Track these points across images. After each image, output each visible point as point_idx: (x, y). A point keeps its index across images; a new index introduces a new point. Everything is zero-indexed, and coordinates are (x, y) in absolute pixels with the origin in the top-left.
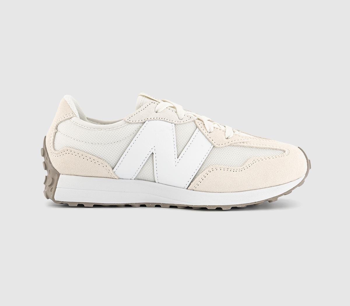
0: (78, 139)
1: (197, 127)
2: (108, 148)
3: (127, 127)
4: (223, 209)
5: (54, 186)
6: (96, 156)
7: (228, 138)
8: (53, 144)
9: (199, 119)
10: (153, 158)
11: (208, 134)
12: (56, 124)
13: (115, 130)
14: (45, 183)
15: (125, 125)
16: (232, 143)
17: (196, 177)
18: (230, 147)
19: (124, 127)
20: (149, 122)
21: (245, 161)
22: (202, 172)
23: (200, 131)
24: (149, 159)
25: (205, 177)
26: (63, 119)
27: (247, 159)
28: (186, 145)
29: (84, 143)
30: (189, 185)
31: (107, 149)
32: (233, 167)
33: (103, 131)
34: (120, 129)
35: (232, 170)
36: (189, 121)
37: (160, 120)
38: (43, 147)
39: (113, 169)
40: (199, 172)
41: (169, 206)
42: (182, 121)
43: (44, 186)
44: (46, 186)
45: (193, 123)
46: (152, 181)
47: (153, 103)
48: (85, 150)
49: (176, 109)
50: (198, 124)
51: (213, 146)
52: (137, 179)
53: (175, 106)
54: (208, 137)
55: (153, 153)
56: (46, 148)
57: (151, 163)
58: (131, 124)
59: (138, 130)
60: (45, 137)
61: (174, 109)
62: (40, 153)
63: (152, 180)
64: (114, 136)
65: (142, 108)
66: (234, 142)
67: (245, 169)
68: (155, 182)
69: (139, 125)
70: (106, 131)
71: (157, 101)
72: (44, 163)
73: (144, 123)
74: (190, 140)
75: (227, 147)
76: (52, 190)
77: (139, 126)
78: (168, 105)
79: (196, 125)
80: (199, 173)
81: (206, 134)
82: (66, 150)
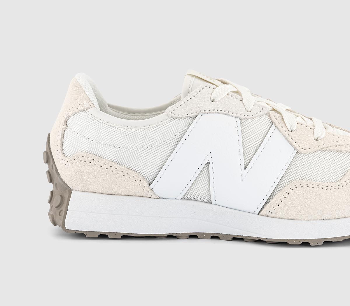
0: (98, 140)
1: (273, 123)
2: (143, 154)
3: (171, 123)
4: (312, 244)
5: (63, 208)
6: (125, 166)
7: (319, 139)
8: (61, 146)
9: (274, 110)
10: (208, 170)
11: (290, 133)
12: (66, 117)
13: (152, 128)
14: (50, 202)
15: (168, 120)
16: (324, 146)
17: (271, 197)
18: (322, 152)
19: (166, 123)
20: (203, 115)
21: (343, 174)
22: (281, 189)
23: (277, 128)
24: (203, 172)
25: (285, 198)
26: (76, 110)
27: (346, 170)
28: (257, 150)
29: (107, 147)
30: (262, 209)
31: (141, 155)
32: (326, 183)
33: (135, 130)
34: (160, 126)
35: (325, 188)
36: (262, 113)
37: (219, 113)
38: (45, 150)
39: (150, 185)
40: (275, 189)
41: (231, 238)
42: (250, 114)
43: (49, 205)
44: (52, 206)
45: (267, 116)
46: (207, 203)
47: (208, 87)
48: (108, 157)
49: (241, 95)
50: (274, 119)
51: (296, 151)
52: (184, 198)
53: (240, 90)
54: (289, 138)
55: (208, 163)
56: (50, 151)
57: (206, 176)
58: (176, 120)
59: (186, 128)
60: (49, 135)
61: (239, 96)
62: (41, 158)
63: (206, 200)
64: (152, 137)
65: (191, 95)
66: (326, 145)
67: (344, 186)
68: (212, 204)
69: (187, 120)
70: (139, 130)
71: (213, 84)
72: (49, 172)
73: (195, 117)
74: (262, 142)
75: (316, 152)
76: (61, 213)
77: (188, 122)
78: (229, 88)
79: (271, 119)
80: (276, 192)
81: (286, 134)
82: (81, 157)
